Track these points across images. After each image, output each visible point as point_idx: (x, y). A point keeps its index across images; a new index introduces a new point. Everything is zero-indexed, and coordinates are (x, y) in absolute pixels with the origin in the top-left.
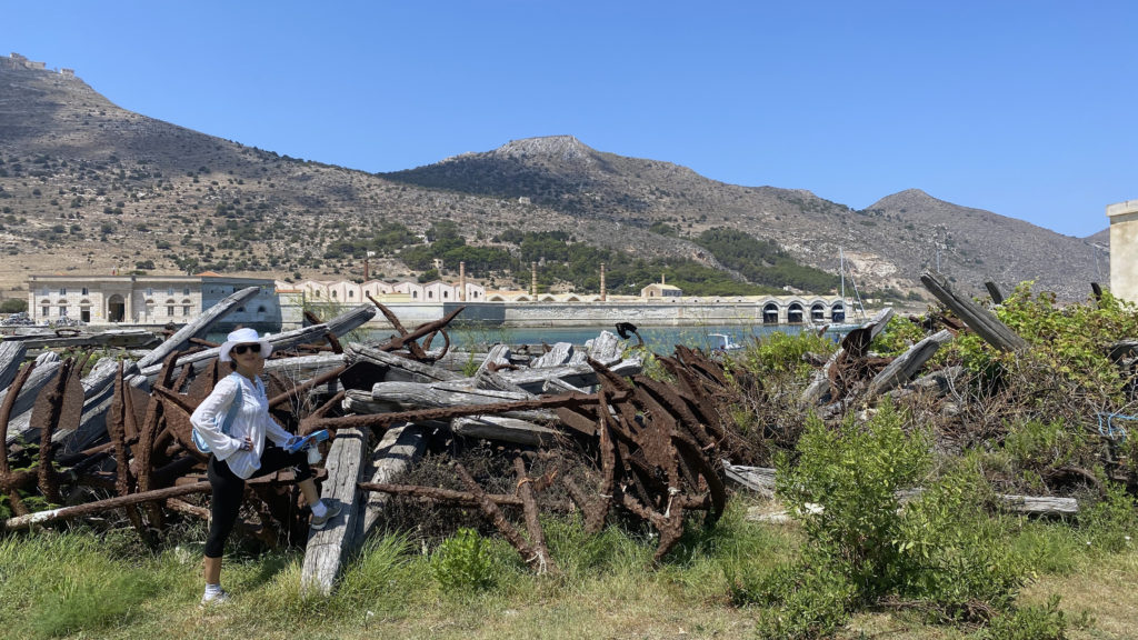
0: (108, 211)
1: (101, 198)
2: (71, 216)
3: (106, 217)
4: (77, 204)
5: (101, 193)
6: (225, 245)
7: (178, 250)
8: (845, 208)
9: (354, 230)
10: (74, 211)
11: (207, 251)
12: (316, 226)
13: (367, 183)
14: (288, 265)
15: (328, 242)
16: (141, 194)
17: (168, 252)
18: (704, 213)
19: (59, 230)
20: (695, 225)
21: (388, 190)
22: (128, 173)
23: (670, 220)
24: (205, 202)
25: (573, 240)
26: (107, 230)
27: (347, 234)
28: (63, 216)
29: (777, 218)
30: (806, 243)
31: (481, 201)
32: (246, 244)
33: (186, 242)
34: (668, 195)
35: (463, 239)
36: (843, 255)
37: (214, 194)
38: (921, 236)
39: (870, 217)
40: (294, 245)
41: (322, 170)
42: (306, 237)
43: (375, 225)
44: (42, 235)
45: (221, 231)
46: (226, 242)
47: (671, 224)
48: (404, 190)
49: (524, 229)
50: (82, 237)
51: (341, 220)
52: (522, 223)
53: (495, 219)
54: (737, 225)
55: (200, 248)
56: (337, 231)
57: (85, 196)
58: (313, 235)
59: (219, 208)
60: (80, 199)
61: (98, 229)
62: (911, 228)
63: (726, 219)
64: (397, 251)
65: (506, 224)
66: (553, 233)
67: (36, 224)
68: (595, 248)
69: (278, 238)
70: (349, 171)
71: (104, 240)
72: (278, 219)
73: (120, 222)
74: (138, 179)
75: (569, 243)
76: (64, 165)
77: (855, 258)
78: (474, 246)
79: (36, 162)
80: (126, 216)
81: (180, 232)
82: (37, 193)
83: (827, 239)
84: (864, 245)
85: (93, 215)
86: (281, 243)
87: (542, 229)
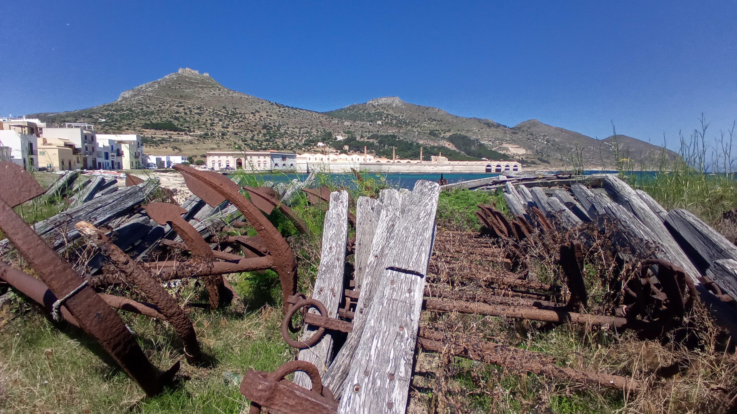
0: (223, 127)
1: (221, 123)
2: (210, 129)
3: (223, 130)
4: (212, 125)
5: (220, 120)
6: (267, 140)
7: (250, 142)
8: (505, 127)
9: (314, 135)
10: (211, 127)
11: (260, 143)
12: (300, 133)
13: (318, 116)
14: (290, 148)
15: (304, 139)
16: (235, 121)
17: (246, 143)
18: (450, 128)
19: (207, 134)
20: (446, 133)
21: (326, 119)
22: (230, 113)
23: (436, 130)
24: (258, 123)
25: (399, 138)
26: (223, 134)
27: (311, 136)
28: (208, 129)
29: (479, 130)
30: (490, 141)
31: (362, 123)
32: (274, 140)
33: (252, 139)
34: (435, 121)
35: (355, 137)
36: (505, 145)
37: (262, 121)
38: (536, 138)
39: (515, 131)
40: (291, 140)
41: (301, 111)
42: (296, 137)
43: (322, 132)
44: (201, 137)
45: (265, 135)
46: (267, 139)
47: (437, 132)
48: (332, 119)
49: (380, 134)
50: (215, 137)
51: (309, 130)
52: (378, 131)
53: (367, 130)
54: (463, 133)
55: (257, 141)
56: (307, 135)
57: (215, 122)
58: (298, 137)
59: (263, 126)
60: (213, 123)
61: (220, 134)
62: (532, 135)
63: (459, 131)
64: (331, 143)
65: (372, 132)
66: (390, 135)
67: (198, 132)
68: (407, 142)
69: (286, 137)
70: (311, 111)
71: (222, 138)
72: (285, 130)
73: (228, 132)
74: (234, 115)
75: (397, 140)
76: (207, 110)
77: (509, 146)
78: (360, 140)
79: (197, 109)
80: (230, 129)
81: (249, 136)
82: (198, 121)
83: (498, 139)
84: (513, 142)
85: (218, 128)
86: (287, 139)
87: (386, 134)
